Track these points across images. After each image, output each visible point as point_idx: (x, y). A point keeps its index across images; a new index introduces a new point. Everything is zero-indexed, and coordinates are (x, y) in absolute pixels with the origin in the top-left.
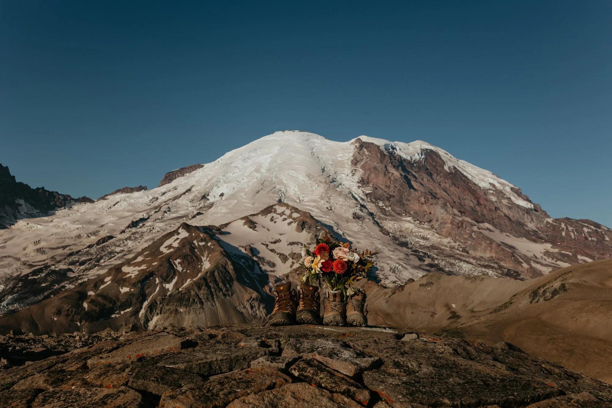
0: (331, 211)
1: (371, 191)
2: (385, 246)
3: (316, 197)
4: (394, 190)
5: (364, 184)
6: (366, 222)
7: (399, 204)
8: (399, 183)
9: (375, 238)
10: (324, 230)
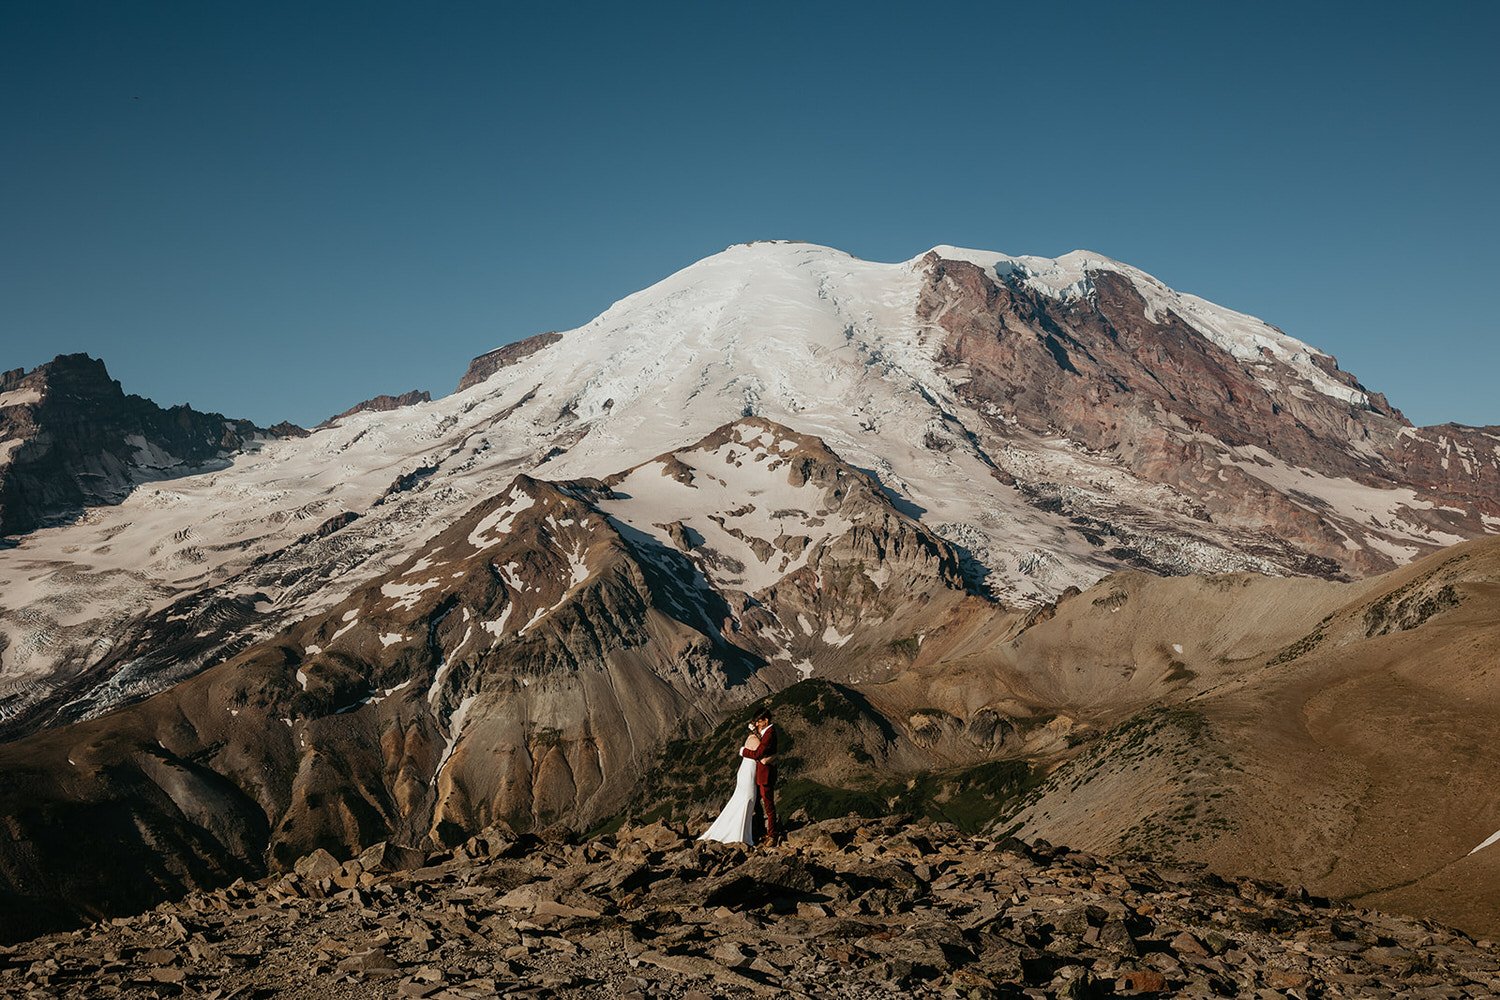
0: (871, 432)
1: (968, 381)
2: (1004, 511)
3: (835, 401)
4: (1023, 375)
5: (950, 363)
6: (958, 455)
7: (1035, 408)
8: (1035, 357)
9: (982, 492)
10: (857, 480)
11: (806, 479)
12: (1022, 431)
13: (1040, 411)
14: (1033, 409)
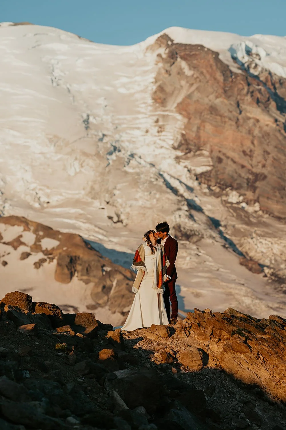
0: (119, 224)
1: (209, 168)
2: (257, 298)
3: (81, 194)
4: (263, 162)
5: (190, 151)
6: (207, 245)
7: (277, 194)
8: (274, 143)
9: (233, 281)
10: (121, 273)
11: (72, 275)
12: (266, 218)
13: (282, 198)
14: (276, 196)
